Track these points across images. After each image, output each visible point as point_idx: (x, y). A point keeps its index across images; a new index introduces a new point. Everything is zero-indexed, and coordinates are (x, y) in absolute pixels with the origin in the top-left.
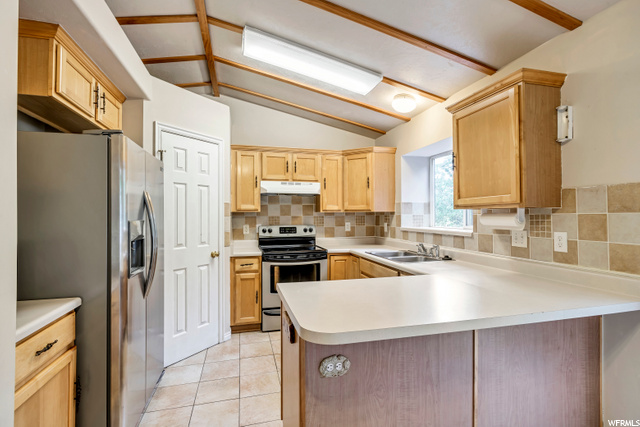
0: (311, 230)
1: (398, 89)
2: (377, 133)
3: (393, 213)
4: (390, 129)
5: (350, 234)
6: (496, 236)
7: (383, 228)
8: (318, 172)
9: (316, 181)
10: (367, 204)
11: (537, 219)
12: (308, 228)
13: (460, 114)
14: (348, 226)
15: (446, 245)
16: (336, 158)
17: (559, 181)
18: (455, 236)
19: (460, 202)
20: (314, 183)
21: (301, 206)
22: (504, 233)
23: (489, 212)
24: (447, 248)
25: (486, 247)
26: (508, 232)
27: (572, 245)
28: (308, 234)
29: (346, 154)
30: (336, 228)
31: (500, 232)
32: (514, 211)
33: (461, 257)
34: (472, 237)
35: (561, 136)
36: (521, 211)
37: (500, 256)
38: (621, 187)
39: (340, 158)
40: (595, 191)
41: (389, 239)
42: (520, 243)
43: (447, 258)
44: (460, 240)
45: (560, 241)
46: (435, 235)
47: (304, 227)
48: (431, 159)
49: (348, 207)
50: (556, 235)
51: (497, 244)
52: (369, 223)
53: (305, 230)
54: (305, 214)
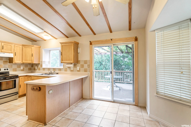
0: (7, 69)
1: (45, 33)
2: (33, 41)
3: (39, 64)
4: (38, 41)
5: (23, 70)
6: (68, 68)
7: (35, 68)
8: (13, 50)
9: (12, 53)
10: (32, 61)
11: (75, 65)
12: (6, 69)
13: (63, 45)
14: (22, 68)
15: (57, 71)
16: (20, 46)
17: (78, 59)
18: (59, 69)
19: (62, 62)
20: (11, 54)
21: (2, 61)
22: (69, 67)
23: (67, 64)
24: (57, 72)
25: (66, 70)
26: (70, 67)
27: (80, 69)
28: (6, 71)
29: (23, 45)
30: (17, 69)
31: (68, 67)
32: (72, 64)
33: (60, 73)
34: (63, 69)
35: (78, 52)
36: (73, 64)
37: (69, 72)
38: (85, 61)
39: (21, 46)
40: (82, 61)
41: (37, 71)
42: (72, 69)
43: (57, 74)
44: (60, 69)
45: (78, 68)
46: (53, 69)
47: (4, 68)
48: (50, 51)
49: (24, 62)
50: (78, 67)
51: (68, 70)
52: (29, 67)
53: (5, 70)
54: (4, 64)
